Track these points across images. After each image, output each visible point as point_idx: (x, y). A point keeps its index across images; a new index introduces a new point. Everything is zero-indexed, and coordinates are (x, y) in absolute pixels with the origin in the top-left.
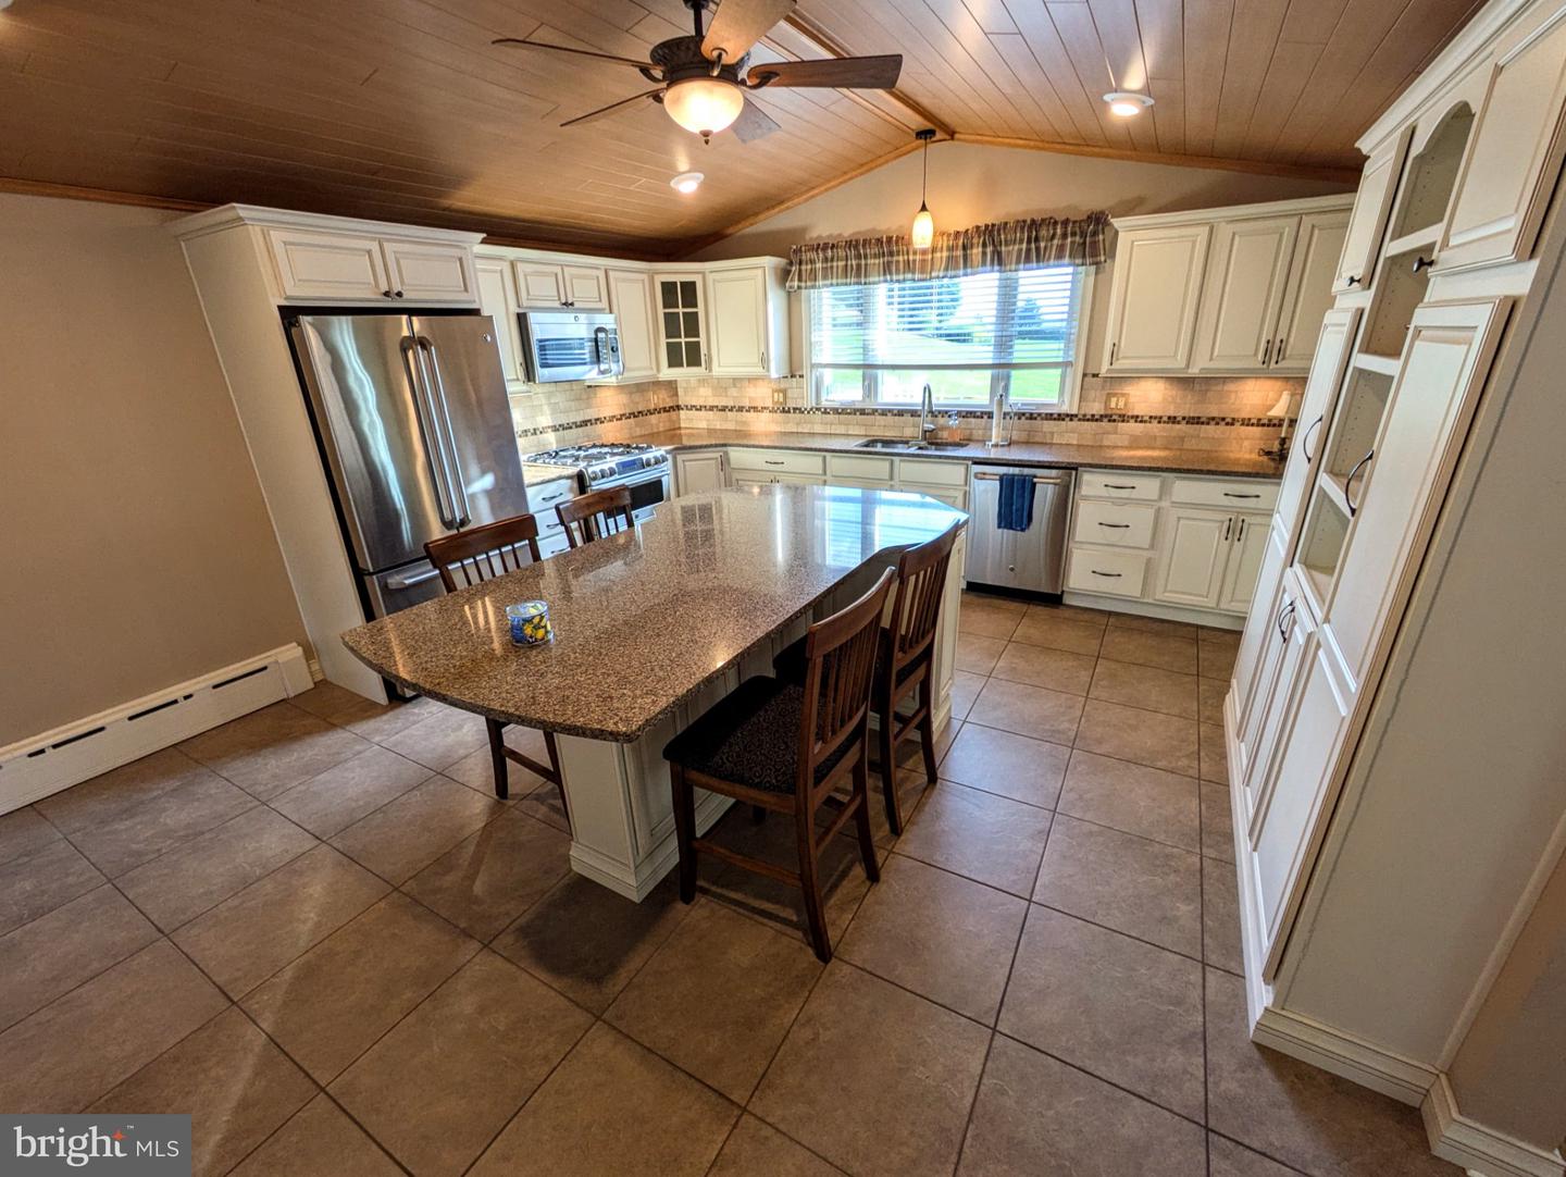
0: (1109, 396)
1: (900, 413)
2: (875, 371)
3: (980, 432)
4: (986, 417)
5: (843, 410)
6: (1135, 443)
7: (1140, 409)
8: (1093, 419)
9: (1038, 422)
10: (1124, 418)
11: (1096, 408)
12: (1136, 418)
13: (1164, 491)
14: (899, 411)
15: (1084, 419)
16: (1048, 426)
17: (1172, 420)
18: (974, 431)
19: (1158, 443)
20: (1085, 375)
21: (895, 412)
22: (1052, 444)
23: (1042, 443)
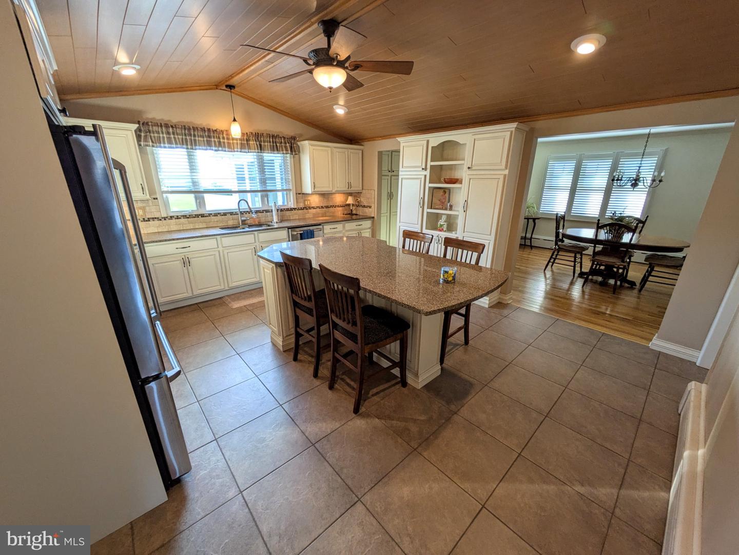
0: (305, 201)
1: (225, 214)
2: (202, 194)
3: (264, 219)
4: (264, 212)
5: (190, 215)
6: (315, 215)
7: (313, 205)
8: (301, 209)
9: (284, 212)
10: (310, 208)
11: (302, 205)
12: (313, 208)
13: (344, 227)
14: (224, 213)
15: (299, 209)
16: (288, 213)
17: (322, 207)
18: (261, 219)
19: (320, 215)
20: (296, 194)
21: (222, 214)
22: (290, 220)
23: (287, 220)
